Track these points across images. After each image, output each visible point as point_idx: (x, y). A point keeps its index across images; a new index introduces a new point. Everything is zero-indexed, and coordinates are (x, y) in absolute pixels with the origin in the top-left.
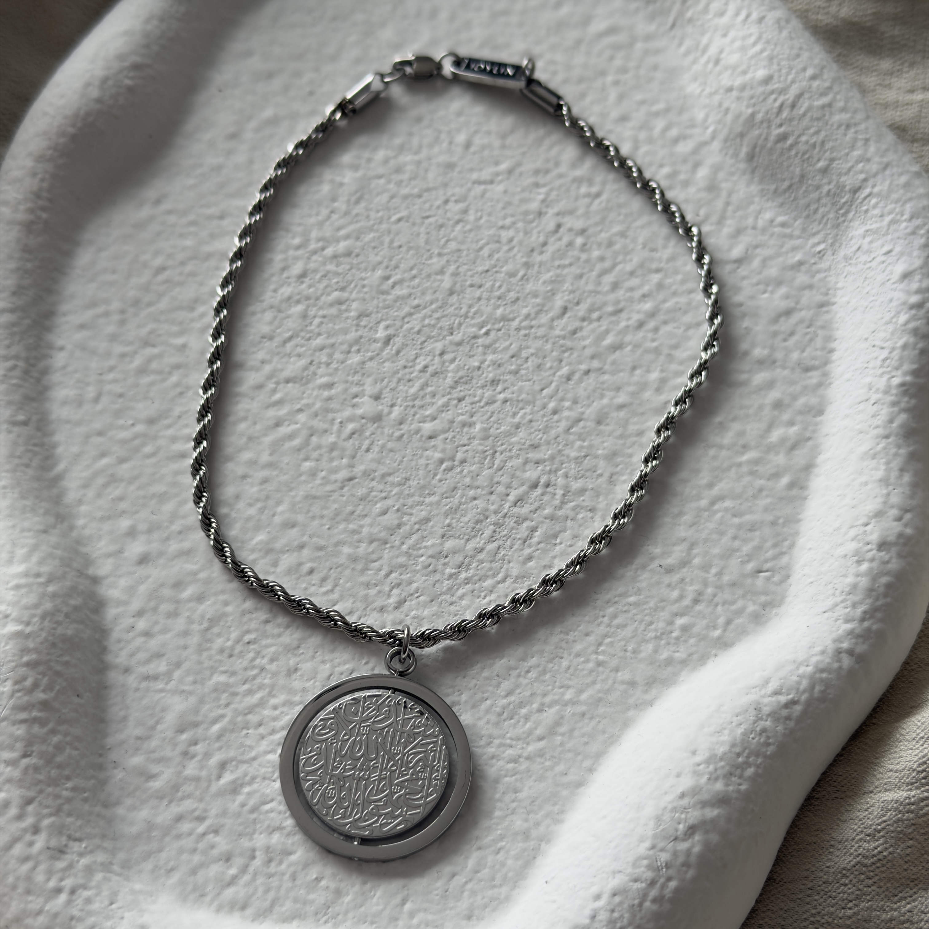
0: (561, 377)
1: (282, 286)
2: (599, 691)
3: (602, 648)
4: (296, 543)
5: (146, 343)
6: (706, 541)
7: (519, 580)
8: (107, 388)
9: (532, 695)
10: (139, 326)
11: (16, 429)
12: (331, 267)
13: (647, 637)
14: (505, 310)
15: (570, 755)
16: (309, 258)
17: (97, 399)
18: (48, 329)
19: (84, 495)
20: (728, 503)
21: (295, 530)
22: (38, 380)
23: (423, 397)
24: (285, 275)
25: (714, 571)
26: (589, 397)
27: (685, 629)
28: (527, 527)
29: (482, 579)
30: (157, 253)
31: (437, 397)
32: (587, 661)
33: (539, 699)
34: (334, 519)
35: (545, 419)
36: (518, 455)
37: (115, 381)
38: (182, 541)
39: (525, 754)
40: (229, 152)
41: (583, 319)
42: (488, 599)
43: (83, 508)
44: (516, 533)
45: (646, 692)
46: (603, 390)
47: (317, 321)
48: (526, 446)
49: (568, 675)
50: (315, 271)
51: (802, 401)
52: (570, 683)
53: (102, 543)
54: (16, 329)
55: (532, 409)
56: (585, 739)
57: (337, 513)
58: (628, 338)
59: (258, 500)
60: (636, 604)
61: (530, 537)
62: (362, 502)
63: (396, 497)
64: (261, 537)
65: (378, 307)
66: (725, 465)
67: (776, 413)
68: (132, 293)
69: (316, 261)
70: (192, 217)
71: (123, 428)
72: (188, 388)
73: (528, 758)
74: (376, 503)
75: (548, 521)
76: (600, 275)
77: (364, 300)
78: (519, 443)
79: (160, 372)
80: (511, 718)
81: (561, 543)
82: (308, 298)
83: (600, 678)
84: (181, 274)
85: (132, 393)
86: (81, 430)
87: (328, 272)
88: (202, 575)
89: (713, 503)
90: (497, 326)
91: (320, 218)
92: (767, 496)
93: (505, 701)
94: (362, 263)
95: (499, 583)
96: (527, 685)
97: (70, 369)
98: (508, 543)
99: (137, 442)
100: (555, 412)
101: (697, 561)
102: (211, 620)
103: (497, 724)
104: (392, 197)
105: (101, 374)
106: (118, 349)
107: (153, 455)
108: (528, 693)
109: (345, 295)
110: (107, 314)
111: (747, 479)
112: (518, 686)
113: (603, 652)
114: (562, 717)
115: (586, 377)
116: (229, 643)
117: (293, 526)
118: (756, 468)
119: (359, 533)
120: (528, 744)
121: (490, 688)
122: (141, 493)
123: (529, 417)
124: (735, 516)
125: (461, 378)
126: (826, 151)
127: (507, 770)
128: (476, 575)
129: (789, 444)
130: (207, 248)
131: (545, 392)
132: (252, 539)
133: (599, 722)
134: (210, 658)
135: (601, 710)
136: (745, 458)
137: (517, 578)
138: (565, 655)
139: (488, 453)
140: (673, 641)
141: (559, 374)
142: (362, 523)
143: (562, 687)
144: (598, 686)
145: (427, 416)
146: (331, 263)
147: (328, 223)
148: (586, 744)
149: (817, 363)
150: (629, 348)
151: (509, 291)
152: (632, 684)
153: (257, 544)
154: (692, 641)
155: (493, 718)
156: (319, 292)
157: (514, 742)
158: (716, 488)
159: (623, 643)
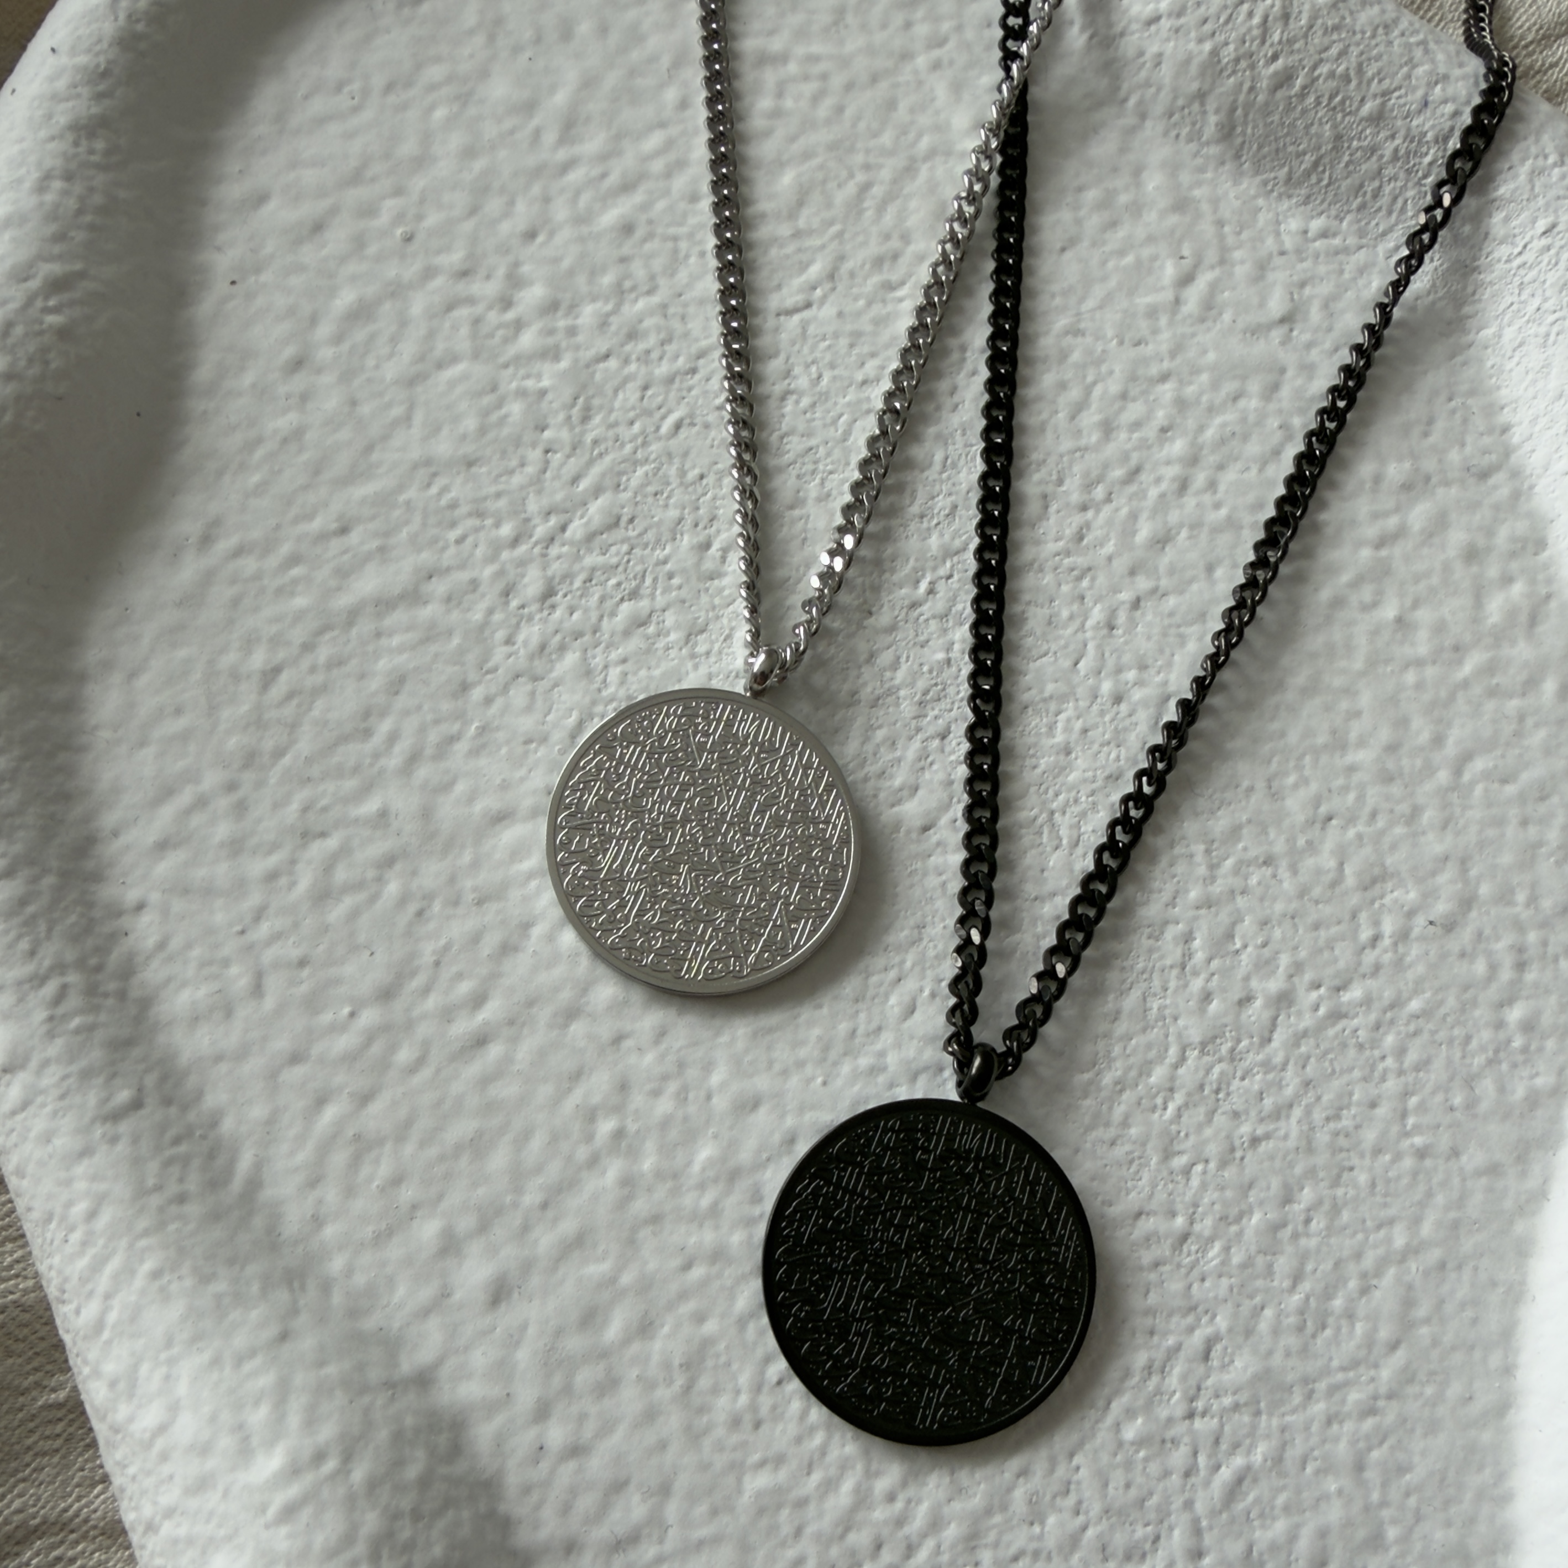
0: (1097, 627)
1: (518, 625)
2: (1447, 1208)
3: (1411, 1121)
4: (777, 1138)
5: (307, 836)
6: (1481, 845)
7: (1210, 1047)
8: (268, 956)
9: (1337, 1265)
10: (277, 806)
11: (124, 1127)
12: (592, 559)
13: (1475, 1069)
14: (942, 535)
15: (1457, 1358)
16: (544, 555)
17: (257, 990)
18: (97, 877)
19: (320, 1202)
20: (1479, 764)
21: (762, 1111)
22: (122, 995)
23: (875, 754)
24: (514, 603)
25: (1521, 897)
26: (1161, 651)
27: (1528, 1026)
28: (1175, 938)
29: (1145, 1069)
30: (249, 644)
31: (899, 745)
32: (1398, 1157)
33: (1352, 1269)
34: (824, 1060)
35: (1107, 718)
36: (1094, 804)
37: (277, 937)
38: (555, 1221)
39: (1383, 1390)
40: (304, 398)
41: (1084, 508)
42: (1171, 1107)
43: (330, 1232)
44: (1162, 958)
45: (1523, 1174)
46: (1179, 626)
47: (614, 673)
48: (1099, 783)
49: (1378, 1199)
50: (568, 577)
51: (1503, 534)
52: (1391, 1212)
53: (401, 1291)
54: (31, 909)
55: (1076, 708)
56: (1469, 1313)
57: (826, 1049)
58: (1174, 517)
59: (665, 1078)
60: (1425, 1014)
61: (1188, 955)
62: (861, 1005)
63: (917, 969)
64: (705, 1152)
65: (714, 608)
66: (1443, 694)
67: (1475, 569)
68: (232, 743)
69: (559, 557)
70: (285, 549)
71: (337, 1028)
72: (429, 897)
73: (1390, 1396)
74: (887, 996)
75: (1203, 912)
76: (1073, 418)
77: (683, 602)
78: (1085, 781)
79: (359, 885)
80: (1324, 1327)
81: (1245, 946)
82: (578, 635)
83: (1435, 1181)
84: (313, 669)
85: (321, 948)
86: (254, 1065)
87: (593, 570)
88: (626, 1279)
89: (1458, 772)
90: (942, 572)
91: (530, 470)
92: (1537, 725)
93: (1297, 1298)
94: (646, 531)
95: (1176, 1066)
96: (1318, 1251)
97: (175, 944)
98: (1156, 983)
99: (376, 1049)
100: (1118, 699)
101: (1485, 890)
102: (686, 1366)
103: (1304, 1351)
104: (645, 388)
105: (243, 932)
106: (257, 867)
107: (420, 1062)
108: (1327, 1266)
109: (644, 604)
110: (201, 802)
111: (1490, 706)
112: (1303, 1258)
113: (1417, 1129)
114: (1410, 1287)
115: (1139, 613)
116: (743, 1399)
117: (754, 1104)
118: (1494, 681)
119: (884, 1069)
120: (1376, 1366)
121: (1259, 1283)
122: (432, 1152)
123: (1078, 725)
124: (1505, 781)
125: (925, 693)
126: (1370, 81)
127: (1367, 1437)
128: (1130, 1068)
129: (1523, 618)
130: (343, 601)
131: (1081, 665)
132: (689, 1164)
133: (1476, 1269)
134: (719, 1447)
135: (1468, 1244)
136: (1467, 669)
137: (1203, 1045)
138: (1355, 1161)
139: (1040, 821)
140: (1520, 1058)
141: (1089, 623)
142: (878, 1046)
143: (1379, 1227)
144: (1440, 1199)
145: (901, 790)
146: (590, 550)
147: (548, 474)
148: (1475, 1321)
149: (1494, 457)
150: (1184, 533)
151: (933, 498)
152: (1493, 1170)
153: (703, 1170)
154: (1550, 1044)
155: (1291, 1341)
156: (594, 616)
157: (1351, 1374)
158: (1451, 741)
159: (1439, 1098)
